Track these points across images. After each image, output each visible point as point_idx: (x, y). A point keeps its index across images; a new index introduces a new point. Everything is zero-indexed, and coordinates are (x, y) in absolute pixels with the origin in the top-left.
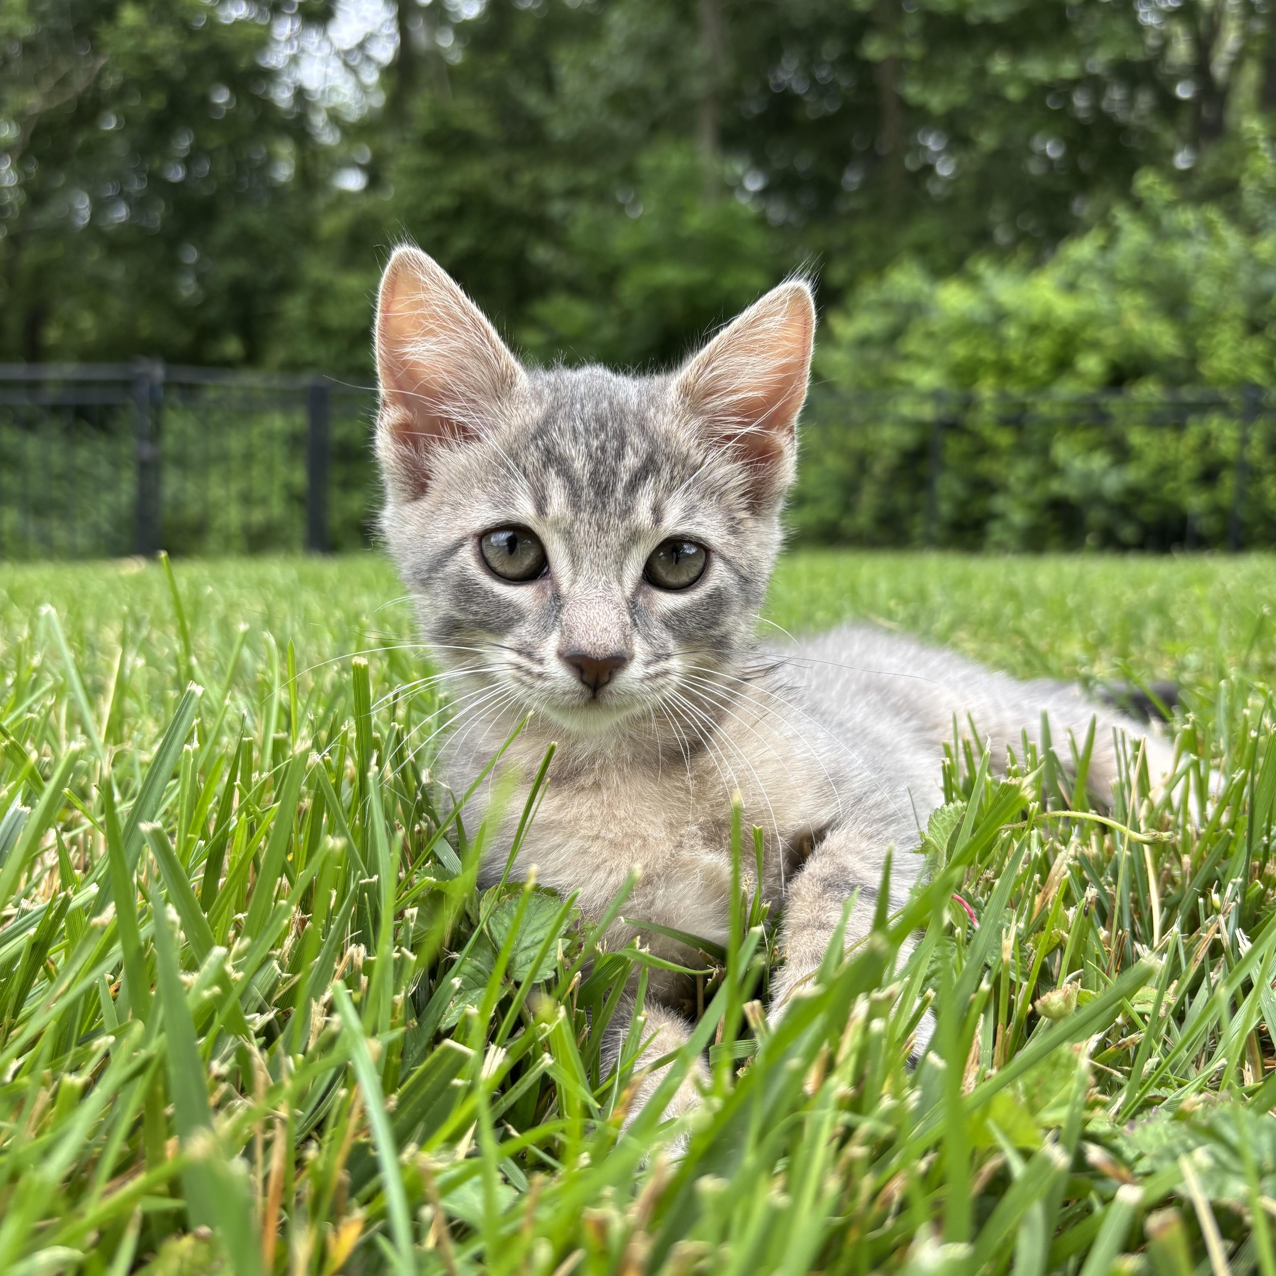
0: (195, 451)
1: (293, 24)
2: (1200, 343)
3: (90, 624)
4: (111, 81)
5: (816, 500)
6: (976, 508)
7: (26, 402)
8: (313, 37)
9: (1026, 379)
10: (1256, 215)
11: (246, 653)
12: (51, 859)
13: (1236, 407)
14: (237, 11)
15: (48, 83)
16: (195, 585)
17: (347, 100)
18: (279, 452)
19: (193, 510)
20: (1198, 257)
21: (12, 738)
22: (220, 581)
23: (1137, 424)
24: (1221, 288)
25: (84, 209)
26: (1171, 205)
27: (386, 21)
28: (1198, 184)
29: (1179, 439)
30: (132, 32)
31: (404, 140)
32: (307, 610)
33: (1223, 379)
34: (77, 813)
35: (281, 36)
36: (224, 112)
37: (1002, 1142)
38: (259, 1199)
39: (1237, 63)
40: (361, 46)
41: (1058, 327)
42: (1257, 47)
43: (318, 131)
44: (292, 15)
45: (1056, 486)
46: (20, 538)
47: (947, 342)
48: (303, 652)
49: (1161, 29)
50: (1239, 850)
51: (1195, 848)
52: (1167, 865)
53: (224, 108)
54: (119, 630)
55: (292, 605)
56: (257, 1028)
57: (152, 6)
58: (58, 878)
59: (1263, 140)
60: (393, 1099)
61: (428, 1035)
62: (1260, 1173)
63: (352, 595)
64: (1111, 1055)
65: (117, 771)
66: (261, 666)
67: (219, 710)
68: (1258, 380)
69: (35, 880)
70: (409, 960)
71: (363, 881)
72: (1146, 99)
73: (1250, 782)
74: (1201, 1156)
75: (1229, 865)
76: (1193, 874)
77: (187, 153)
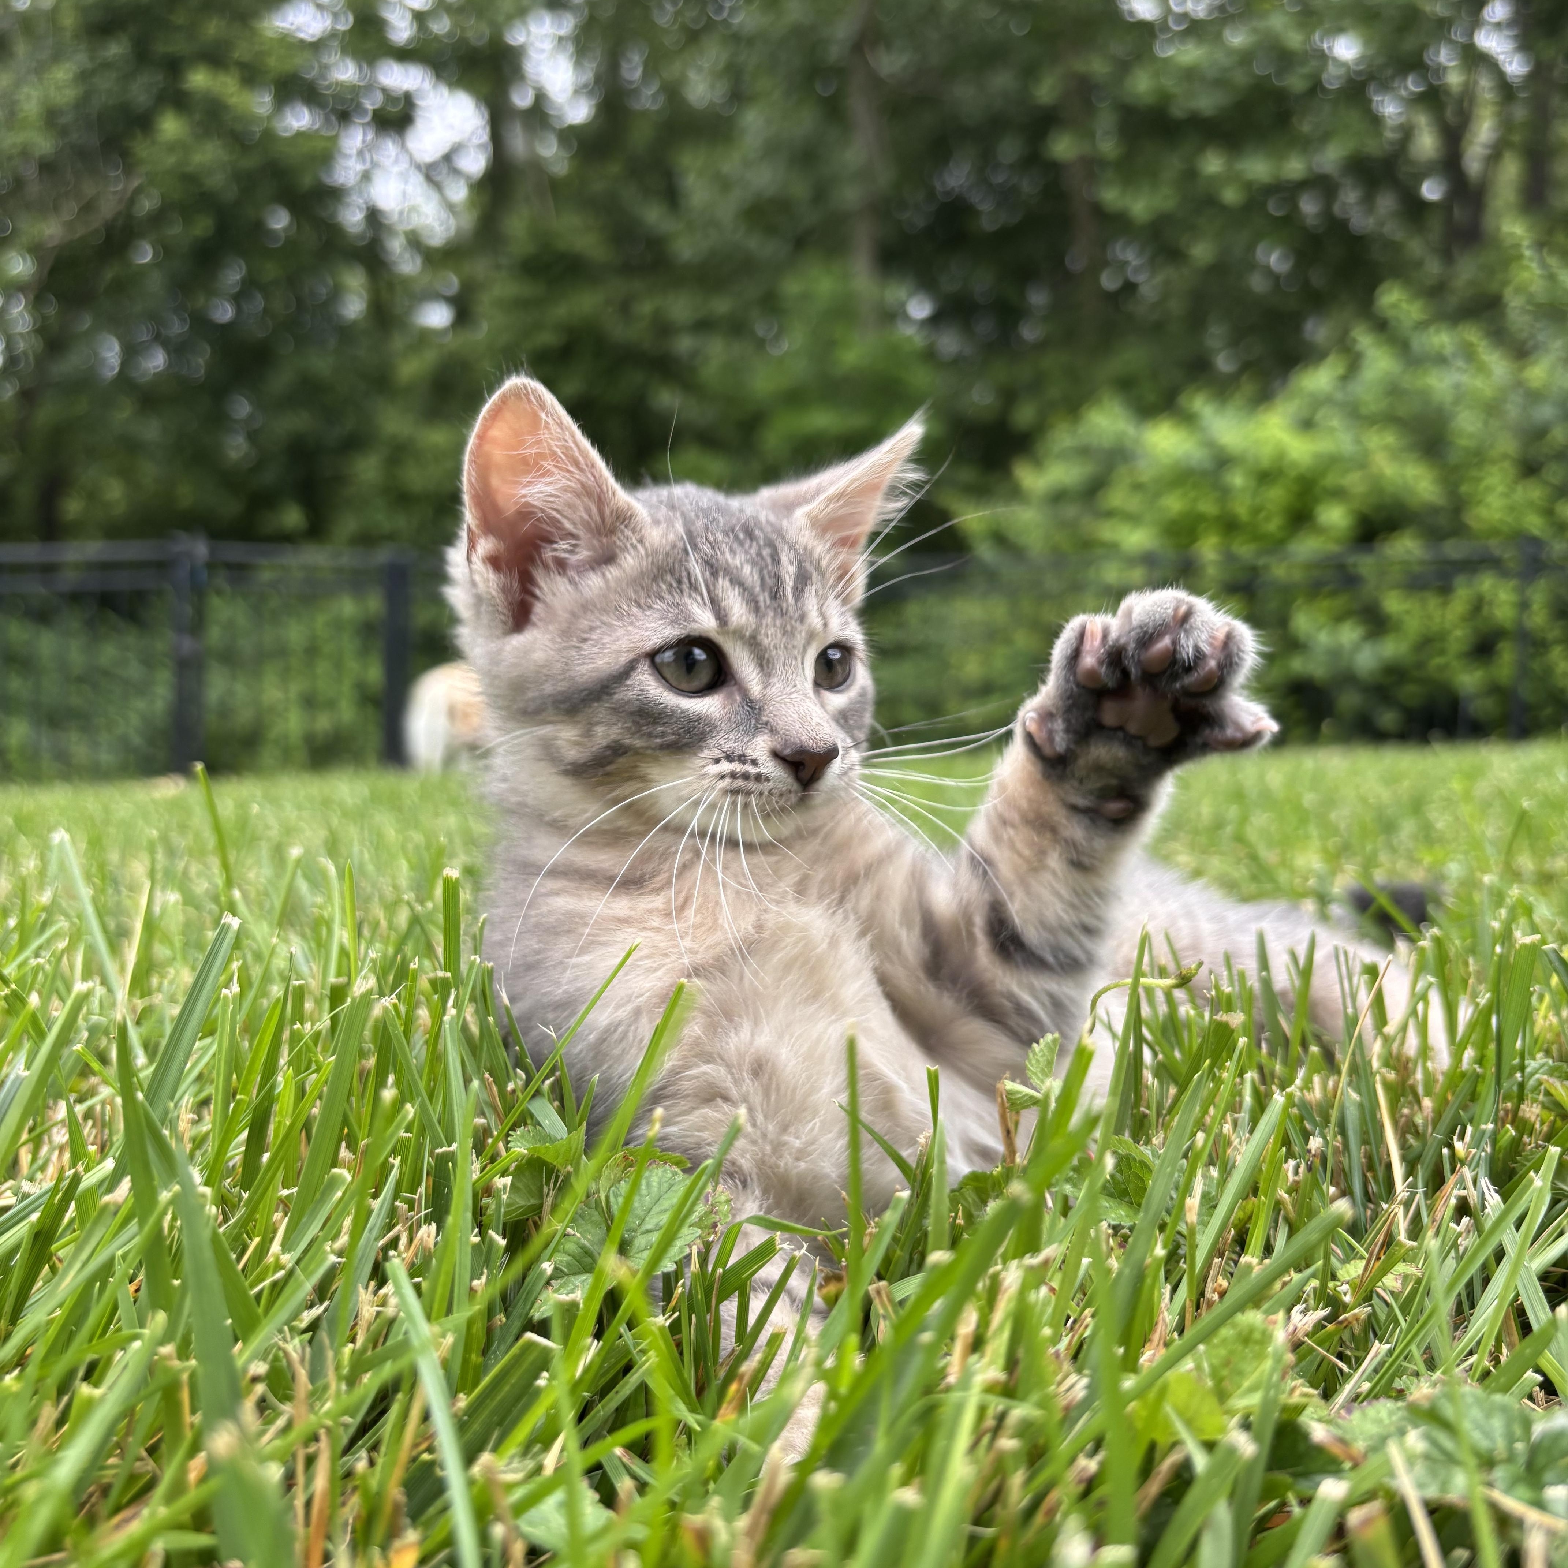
0: (246, 645)
1: (365, 134)
2: (1464, 489)
3: (114, 857)
4: (147, 205)
7: (42, 591)
8: (390, 148)
9: (1257, 537)
10: (1524, 336)
11: (303, 886)
12: (60, 1136)
13: (1511, 565)
14: (298, 120)
15: (70, 209)
16: (242, 806)
17: (429, 221)
18: (349, 644)
19: (244, 717)
20: (1457, 386)
21: (13, 986)
22: (275, 802)
23: (1393, 587)
24: (1486, 423)
25: (113, 357)
26: (1422, 326)
27: (477, 128)
28: (1453, 301)
29: (1445, 604)
30: (172, 147)
31: (498, 267)
32: (380, 835)
33: (1494, 532)
34: (94, 1080)
35: (351, 148)
36: (283, 239)
37: (1184, 1434)
38: (299, 1528)
39: (1495, 155)
40: (448, 158)
41: (1293, 474)
42: (1516, 138)
43: (395, 258)
44: (363, 124)
45: (1298, 665)
46: (31, 755)
47: (1157, 495)
48: (374, 885)
49: (1402, 119)
50: (1487, 1090)
51: (1438, 1088)
52: (1406, 1111)
53: (283, 235)
54: (147, 862)
55: (362, 829)
56: (303, 1325)
57: (197, 117)
58: (67, 1156)
59: (1528, 247)
60: (463, 1401)
61: (514, 1330)
62: (1487, 1462)
63: (436, 815)
64: (1331, 1335)
65: (143, 1030)
66: (319, 900)
67: (266, 953)
68: (1536, 532)
69: (40, 1162)
70: (498, 1246)
71: (439, 1151)
72: (1386, 202)
73: (1495, 1006)
74: (1415, 1439)
75: (1476, 1108)
76: (1436, 1121)
77: (237, 289)
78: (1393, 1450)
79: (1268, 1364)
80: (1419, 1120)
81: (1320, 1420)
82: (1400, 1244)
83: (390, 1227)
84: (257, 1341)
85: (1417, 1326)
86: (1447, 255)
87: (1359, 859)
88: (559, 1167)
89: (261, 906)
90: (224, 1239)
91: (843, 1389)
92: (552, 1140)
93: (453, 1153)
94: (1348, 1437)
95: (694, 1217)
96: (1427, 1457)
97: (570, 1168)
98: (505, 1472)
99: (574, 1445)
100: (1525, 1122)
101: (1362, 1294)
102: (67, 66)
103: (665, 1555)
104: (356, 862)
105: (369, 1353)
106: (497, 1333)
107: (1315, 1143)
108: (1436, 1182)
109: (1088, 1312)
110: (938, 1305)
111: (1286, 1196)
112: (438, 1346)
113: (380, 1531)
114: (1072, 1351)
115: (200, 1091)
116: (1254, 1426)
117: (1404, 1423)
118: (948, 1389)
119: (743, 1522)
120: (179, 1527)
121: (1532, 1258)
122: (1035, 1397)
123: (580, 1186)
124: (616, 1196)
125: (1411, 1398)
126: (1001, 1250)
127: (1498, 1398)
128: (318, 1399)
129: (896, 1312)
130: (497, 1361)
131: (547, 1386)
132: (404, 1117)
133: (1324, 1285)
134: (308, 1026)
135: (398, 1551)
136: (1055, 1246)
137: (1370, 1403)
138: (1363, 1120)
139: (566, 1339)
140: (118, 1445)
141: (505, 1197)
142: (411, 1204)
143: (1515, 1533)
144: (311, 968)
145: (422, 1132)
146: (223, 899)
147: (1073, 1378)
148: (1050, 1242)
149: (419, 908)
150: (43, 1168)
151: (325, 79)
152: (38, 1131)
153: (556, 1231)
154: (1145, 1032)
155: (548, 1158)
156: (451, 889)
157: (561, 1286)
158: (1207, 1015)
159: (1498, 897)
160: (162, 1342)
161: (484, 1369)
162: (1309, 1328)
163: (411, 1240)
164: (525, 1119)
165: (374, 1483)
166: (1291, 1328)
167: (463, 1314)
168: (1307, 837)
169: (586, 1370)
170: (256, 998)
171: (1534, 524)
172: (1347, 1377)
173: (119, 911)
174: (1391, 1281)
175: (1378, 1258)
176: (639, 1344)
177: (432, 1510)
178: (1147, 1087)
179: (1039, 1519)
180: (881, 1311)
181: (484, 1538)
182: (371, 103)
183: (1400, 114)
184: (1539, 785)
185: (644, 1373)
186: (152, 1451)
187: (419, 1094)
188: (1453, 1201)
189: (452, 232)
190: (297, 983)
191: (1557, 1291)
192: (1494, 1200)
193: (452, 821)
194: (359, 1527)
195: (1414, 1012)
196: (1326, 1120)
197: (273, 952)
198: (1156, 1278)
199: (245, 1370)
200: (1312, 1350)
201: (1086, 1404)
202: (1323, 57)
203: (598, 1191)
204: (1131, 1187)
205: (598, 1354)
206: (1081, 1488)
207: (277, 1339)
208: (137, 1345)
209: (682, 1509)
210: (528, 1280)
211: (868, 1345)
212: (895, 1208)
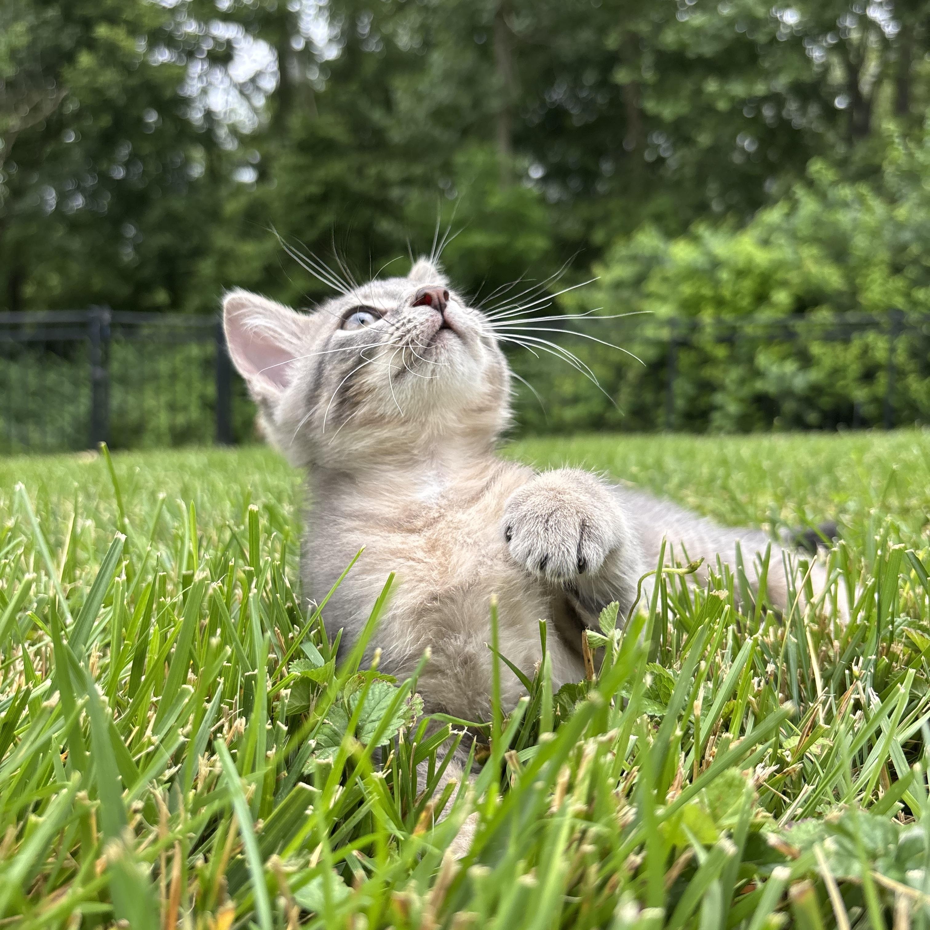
0: (134, 373)
1: (202, 65)
2: (858, 281)
3: (54, 499)
4: (72, 107)
5: (587, 399)
6: (703, 402)
7: (11, 340)
8: (218, 74)
9: (736, 309)
10: (894, 190)
11: (168, 517)
12: (20, 666)
13: (885, 326)
14: (162, 56)
15: (25, 109)
16: (131, 469)
17: (242, 118)
18: (195, 373)
19: (133, 416)
20: (855, 220)
22: (151, 466)
23: (816, 339)
24: (871, 242)
25: (51, 199)
26: (834, 184)
27: (270, 62)
28: (853, 169)
29: (846, 350)
30: (87, 72)
31: (284, 146)
32: (213, 486)
33: (875, 306)
34: (40, 632)
35: (194, 74)
36: (154, 129)
37: (693, 840)
38: (163, 900)
39: (878, 82)
40: (253, 80)
41: (757, 271)
42: (891, 71)
43: (221, 141)
44: (202, 59)
45: (759, 385)
47: (677, 284)
48: (210, 516)
49: (824, 60)
50: (872, 635)
51: (843, 635)
52: (824, 648)
53: (154, 126)
54: (74, 501)
55: (203, 482)
56: (166, 778)
57: (101, 54)
58: (23, 678)
59: (897, 137)
60: (261, 824)
61: (293, 781)
62: (873, 856)
63: (248, 474)
64: (779, 780)
65: (70, 602)
66: (176, 524)
67: (144, 555)
68: (900, 306)
69: (8, 681)
70: (283, 731)
71: (247, 674)
72: (814, 110)
73: (878, 587)
74: (830, 843)
75: (865, 646)
76: (841, 655)
77: (127, 158)
78: (817, 850)
79: (743, 799)
80: (831, 654)
81: (773, 832)
82: (820, 727)
83: (218, 720)
84: (137, 788)
85: (830, 775)
86: (849, 141)
87: (796, 499)
88: (319, 683)
89: (142, 528)
90: (117, 728)
91: (490, 815)
92: (315, 667)
93: (255, 675)
94: (789, 841)
95: (400, 713)
96: (837, 854)
97: (326, 684)
98: (286, 866)
99: (327, 849)
100: (894, 654)
101: (797, 756)
102: (22, 23)
103: (383, 915)
104: (199, 501)
105: (205, 795)
106: (283, 782)
107: (770, 668)
108: (842, 689)
109: (636, 768)
110: (546, 765)
111: (753, 699)
112: (246, 791)
113: (211, 901)
114: (626, 792)
115: (105, 638)
116: (734, 836)
117: (823, 833)
118: (552, 815)
119: (429, 896)
120: (90, 899)
121: (898, 734)
122: (604, 820)
123: (332, 694)
124: (354, 700)
125: (827, 818)
126: (584, 732)
127: (879, 818)
128: (174, 823)
129: (521, 769)
130: (282, 799)
131: (312, 814)
132: (225, 654)
133: (775, 752)
134: (168, 599)
135: (222, 914)
136: (616, 729)
137: (802, 821)
138: (799, 654)
139: (323, 786)
140: (54, 851)
141: (286, 701)
142: (231, 705)
143: (889, 899)
144: (171, 565)
145: (237, 663)
146: (119, 524)
147: (627, 808)
148: (613, 727)
149: (236, 529)
150: (10, 685)
151: (178, 31)
152: (7, 663)
153: (318, 721)
154: (669, 601)
155: (313, 678)
156: (254, 518)
157: (321, 754)
158: (706, 592)
159: (879, 522)
160: (79, 790)
161: (275, 804)
162: (766, 777)
163: (230, 727)
164: (299, 655)
165: (207, 873)
166: (756, 777)
167: (260, 772)
168: (765, 486)
169: (336, 804)
170: (138, 583)
171: (899, 302)
172: (788, 805)
173: (58, 532)
174: (814, 749)
175: (808, 735)
176: (367, 788)
177: (243, 889)
178: (670, 634)
179: (606, 891)
180: (512, 768)
181: (273, 906)
182: (207, 46)
183: (822, 56)
184: (901, 456)
185: (371, 805)
186: (74, 854)
187: (235, 640)
188: (852, 702)
189: (256, 126)
190: (161, 574)
191: (912, 753)
192: (876, 700)
193: (257, 477)
194: (199, 899)
195: (829, 591)
196: (777, 654)
197: (148, 555)
198: (676, 748)
199: (129, 806)
200: (768, 789)
201: (634, 824)
202: (777, 22)
203: (343, 697)
204: (661, 693)
205: (342, 795)
206: (632, 873)
207: (149, 787)
208: (65, 791)
209: (393, 888)
210: (301, 750)
211: (505, 789)
212: (521, 707)
